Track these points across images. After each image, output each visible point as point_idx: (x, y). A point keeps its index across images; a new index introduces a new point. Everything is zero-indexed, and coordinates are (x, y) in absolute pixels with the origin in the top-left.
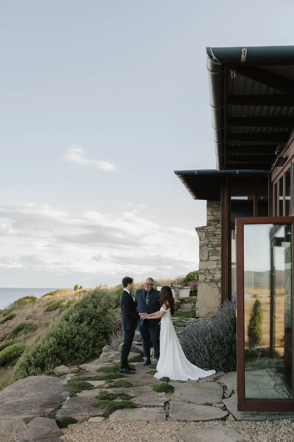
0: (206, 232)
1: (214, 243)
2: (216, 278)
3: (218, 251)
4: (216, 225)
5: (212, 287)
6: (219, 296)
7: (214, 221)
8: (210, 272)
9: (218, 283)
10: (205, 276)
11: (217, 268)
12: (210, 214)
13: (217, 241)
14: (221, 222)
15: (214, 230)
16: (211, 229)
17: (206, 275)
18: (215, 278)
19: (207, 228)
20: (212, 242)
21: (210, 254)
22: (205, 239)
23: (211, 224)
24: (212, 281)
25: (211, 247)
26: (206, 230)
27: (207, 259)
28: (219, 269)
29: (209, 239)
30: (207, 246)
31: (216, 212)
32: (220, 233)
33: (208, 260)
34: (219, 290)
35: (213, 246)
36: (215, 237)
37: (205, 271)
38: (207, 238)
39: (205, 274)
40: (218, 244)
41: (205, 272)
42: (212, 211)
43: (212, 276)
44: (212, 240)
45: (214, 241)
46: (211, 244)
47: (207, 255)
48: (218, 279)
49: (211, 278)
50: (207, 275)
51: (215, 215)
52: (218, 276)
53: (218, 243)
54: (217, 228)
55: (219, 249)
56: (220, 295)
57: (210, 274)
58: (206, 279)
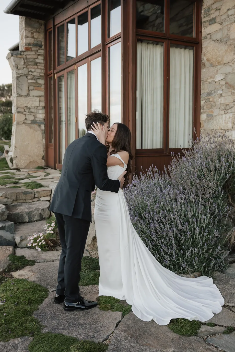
0: (25, 58)
1: (35, 74)
2: (38, 119)
3: (41, 85)
4: (37, 51)
5: (34, 130)
6: (42, 142)
7: (35, 45)
8: (31, 111)
9: (41, 125)
10: (24, 116)
11: (39, 106)
12: (29, 35)
13: (39, 71)
14: (43, 47)
15: (35, 56)
16: (31, 55)
17: (25, 115)
18: (37, 119)
19: (26, 53)
20: (32, 72)
21: (31, 88)
22: (24, 68)
23: (31, 48)
24: (33, 122)
25: (32, 79)
26: (24, 57)
27: (26, 94)
28: (42, 107)
29: (28, 68)
30: (27, 77)
31: (37, 34)
32: (42, 61)
33: (28, 95)
34: (42, 134)
35: (34, 78)
36: (36, 67)
37: (25, 110)
38: (26, 67)
39: (25, 113)
40: (40, 76)
41: (25, 111)
42: (32, 32)
43: (34, 116)
44: (33, 70)
45: (35, 71)
46: (31, 75)
47: (27, 89)
48: (40, 119)
49: (32, 118)
50: (27, 115)
51: (36, 37)
52: (41, 115)
53: (41, 75)
54: (39, 55)
55: (42, 82)
56: (44, 140)
57: (32, 114)
58: (26, 119)
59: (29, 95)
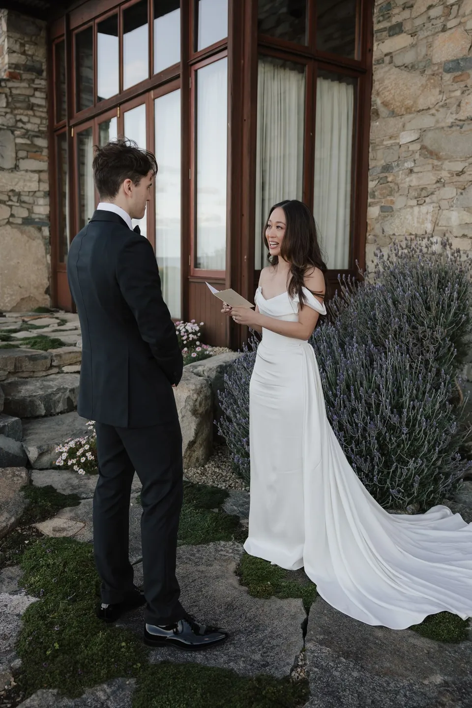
0: (9, 94)
1: (29, 126)
2: (37, 216)
3: (40, 149)
4: (33, 81)
5: (29, 237)
6: (45, 259)
7: (29, 69)
8: (22, 200)
9: (43, 228)
10: (9, 209)
11: (39, 191)
12: (17, 47)
13: (36, 122)
14: (44, 74)
15: (29, 92)
16: (20, 88)
17: (11, 206)
18: (33, 216)
19: (10, 84)
20: (24, 123)
21: (22, 154)
22: (6, 113)
23: (20, 74)
24: (27, 221)
25: (23, 136)
26: (7, 91)
27: (13, 166)
28: (45, 192)
29: (15, 115)
30: (13, 132)
31: (32, 47)
32: (43, 102)
33: (15, 168)
34: (45, 244)
35: (26, 134)
36: (30, 113)
37: (9, 197)
38: (12, 113)
39: (10, 203)
40: (39, 131)
41: (10, 200)
42: (22, 42)
43: (28, 209)
44: (25, 119)
45: (29, 122)
46: (22, 128)
47: (14, 155)
48: (41, 217)
49: (25, 214)
50: (13, 207)
51: (30, 53)
52: (42, 209)
53: (41, 129)
54: (36, 89)
55: (42, 143)
56: (49, 257)
57: (23, 205)
58: (12, 215)
59: (17, 168)
